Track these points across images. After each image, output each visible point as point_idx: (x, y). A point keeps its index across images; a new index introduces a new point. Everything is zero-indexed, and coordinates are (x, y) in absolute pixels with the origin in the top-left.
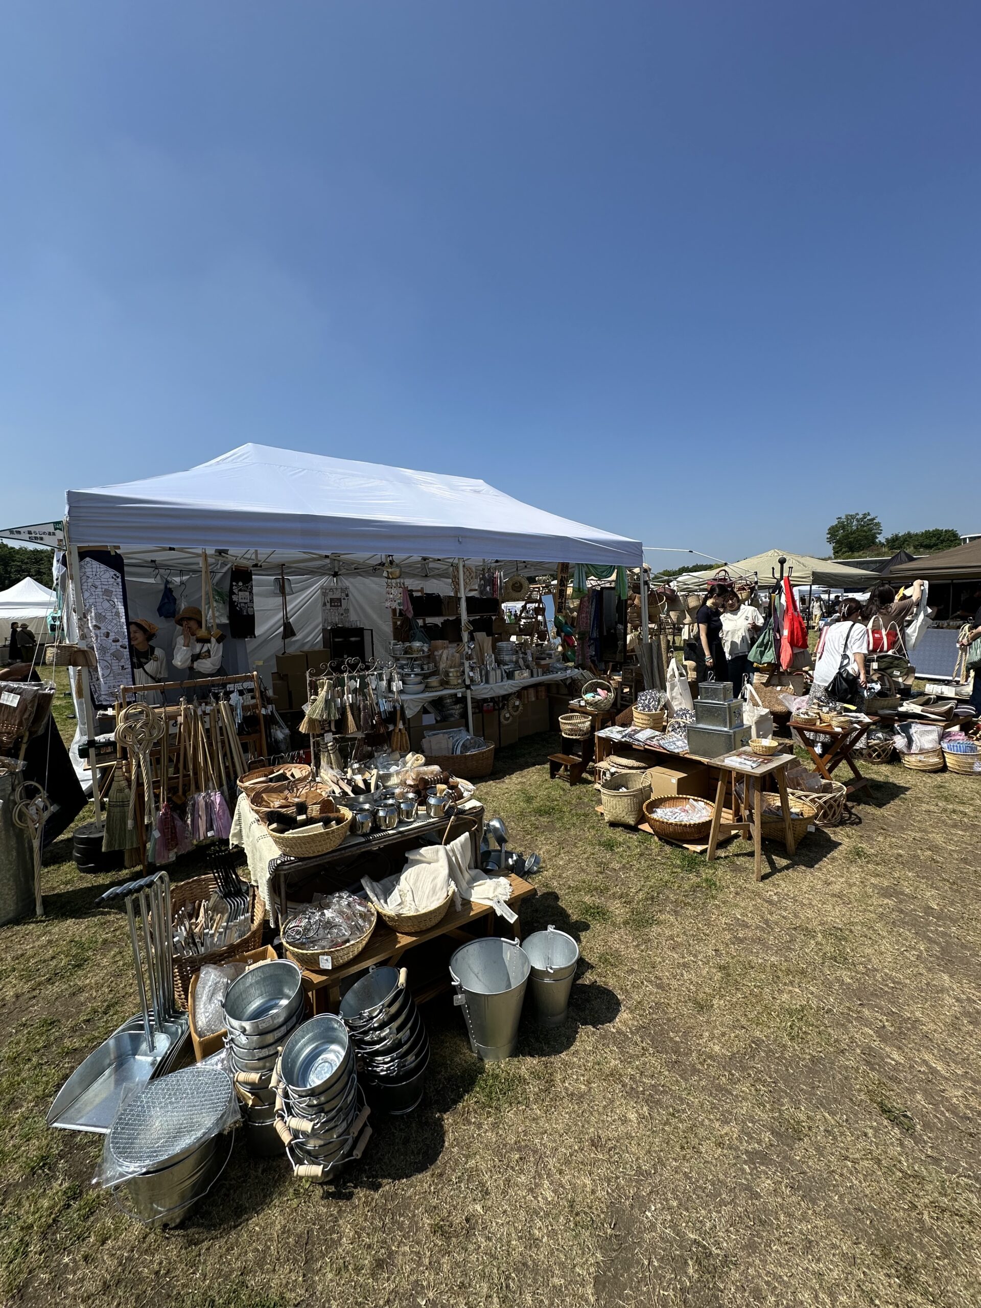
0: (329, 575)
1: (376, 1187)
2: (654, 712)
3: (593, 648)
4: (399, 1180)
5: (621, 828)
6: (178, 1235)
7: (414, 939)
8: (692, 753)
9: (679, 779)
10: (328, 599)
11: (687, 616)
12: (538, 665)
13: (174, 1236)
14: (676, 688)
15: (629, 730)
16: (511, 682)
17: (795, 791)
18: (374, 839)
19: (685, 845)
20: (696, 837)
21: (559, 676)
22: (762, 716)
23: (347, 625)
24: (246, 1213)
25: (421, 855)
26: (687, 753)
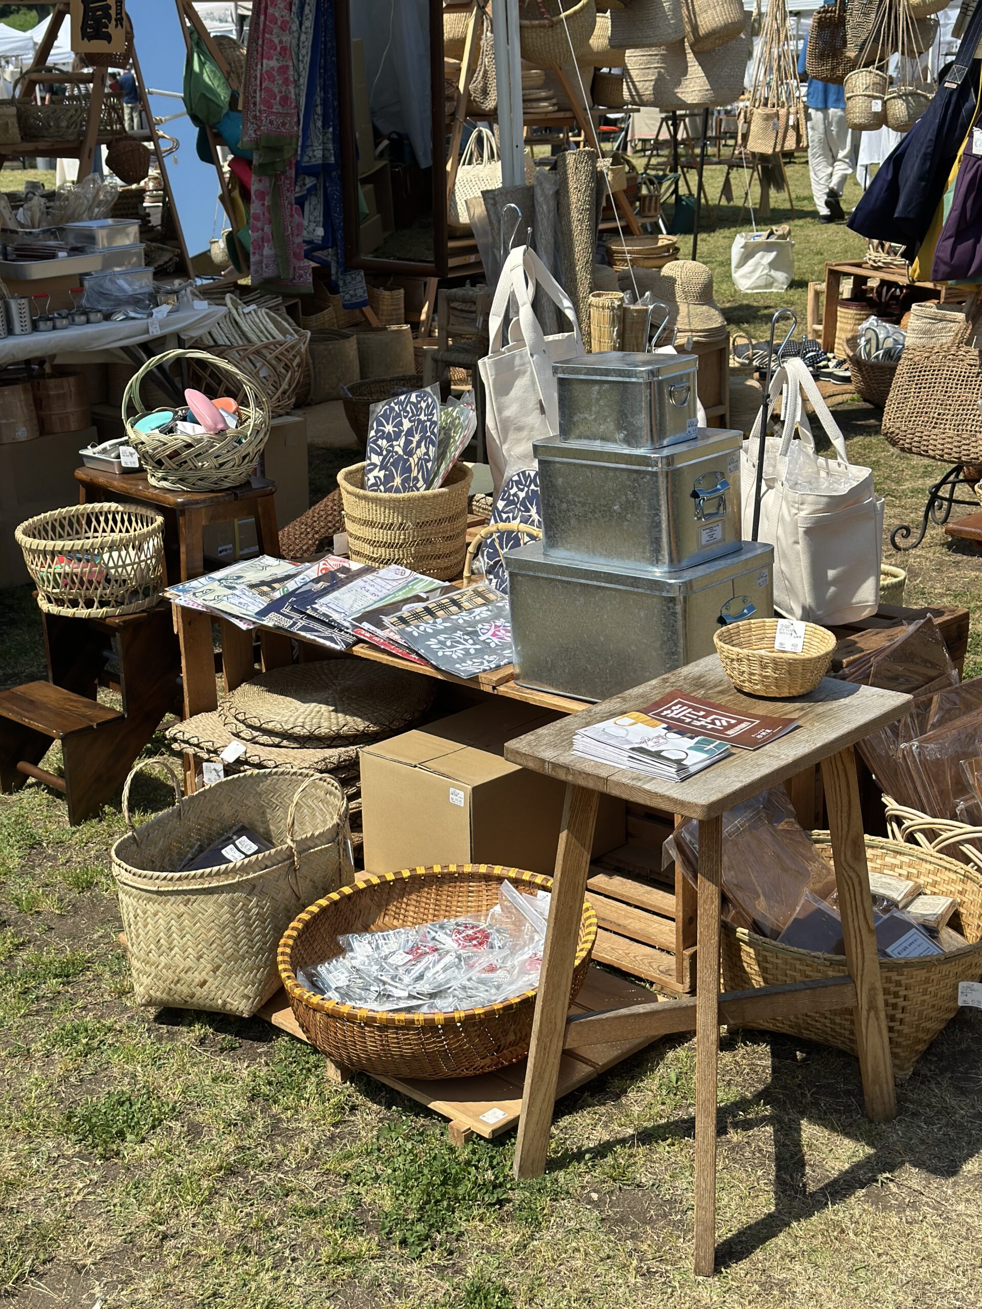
2: (421, 488)
3: (314, 211)
5: (199, 1030)
9: (475, 790)
11: (695, 69)
14: (521, 383)
15: (306, 574)
17: (940, 823)
19: (437, 1106)
20: (484, 1063)
22: (835, 502)
26: (511, 677)
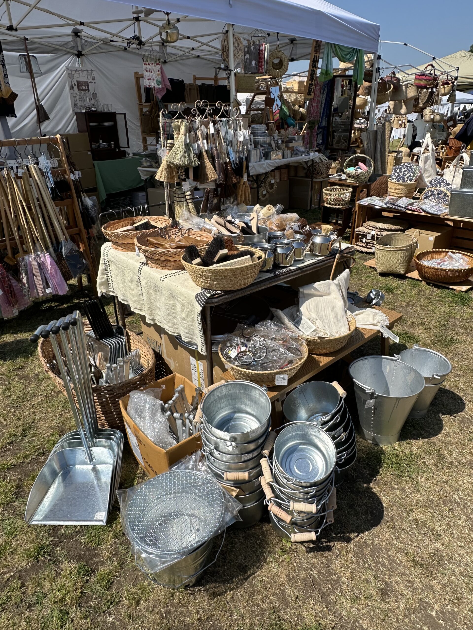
0: (73, 54)
1: (349, 540)
2: (409, 182)
4: (362, 533)
6: (199, 590)
7: (331, 358)
8: (451, 214)
10: (75, 81)
12: (287, 146)
13: (197, 592)
15: (388, 198)
16: (268, 161)
18: (282, 274)
19: (451, 287)
20: (460, 280)
21: (304, 158)
23: (100, 109)
24: (249, 569)
25: (315, 289)
26: (447, 215)
